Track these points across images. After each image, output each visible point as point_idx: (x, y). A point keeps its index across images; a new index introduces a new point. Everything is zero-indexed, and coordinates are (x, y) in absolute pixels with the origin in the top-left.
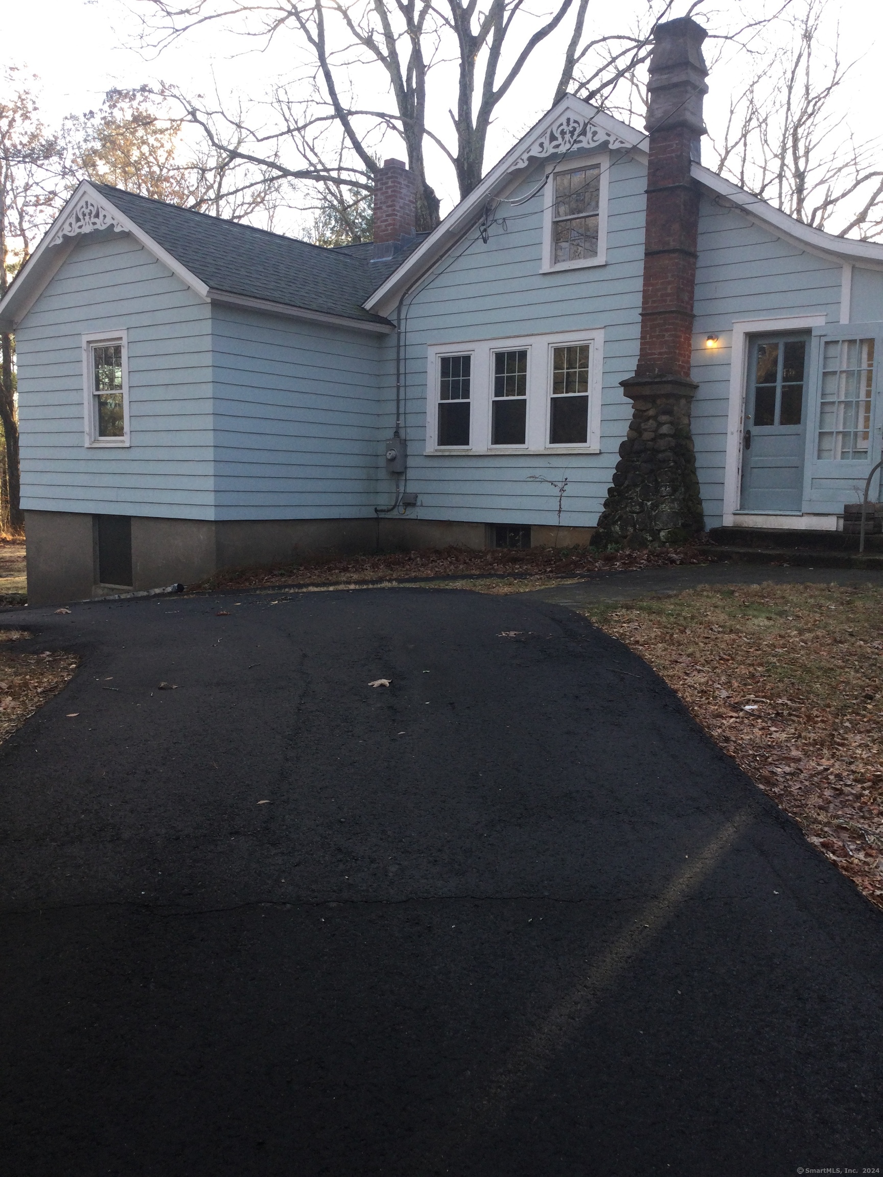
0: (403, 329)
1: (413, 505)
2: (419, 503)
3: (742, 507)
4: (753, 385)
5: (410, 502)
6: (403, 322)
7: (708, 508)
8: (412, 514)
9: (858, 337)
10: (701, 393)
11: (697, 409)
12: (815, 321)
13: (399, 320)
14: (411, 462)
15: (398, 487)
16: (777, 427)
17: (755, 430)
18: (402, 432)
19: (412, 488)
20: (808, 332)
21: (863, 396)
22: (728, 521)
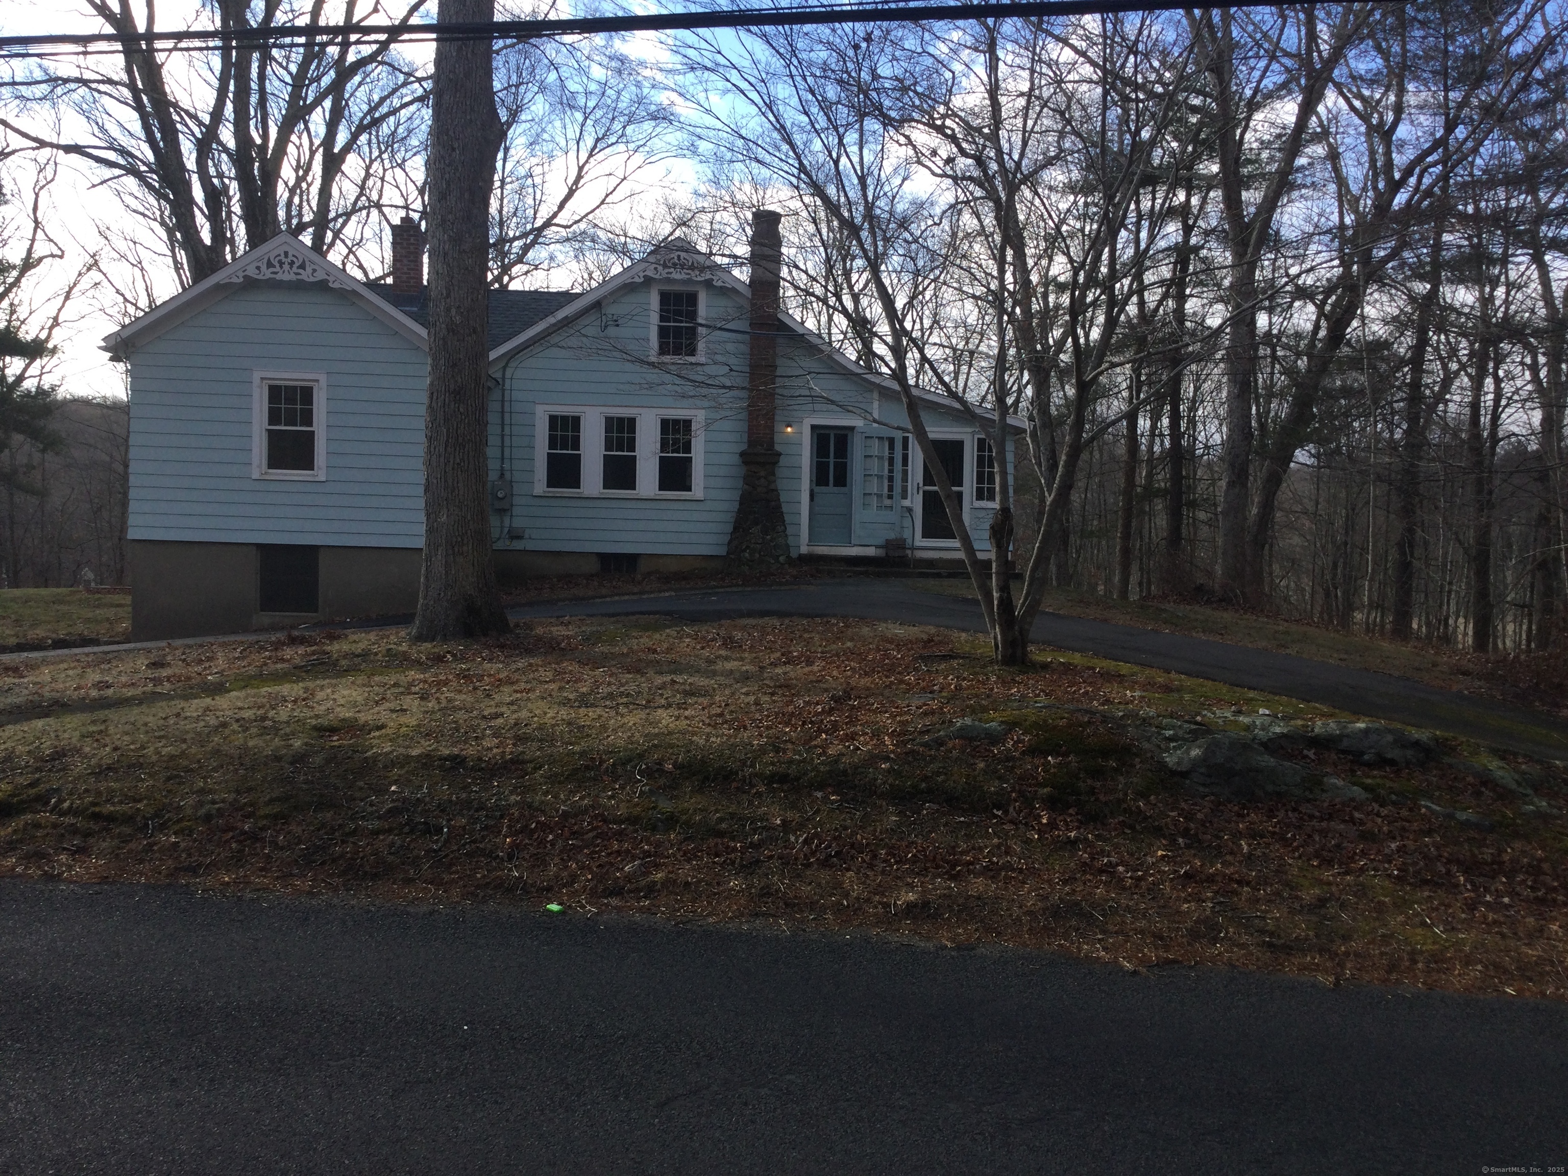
0: (507, 386)
1: (520, 538)
2: (526, 536)
3: (810, 540)
4: (815, 459)
5: (516, 535)
6: (508, 382)
7: (791, 541)
8: (518, 545)
9: (885, 436)
10: (783, 461)
11: (781, 472)
12: (858, 423)
13: (504, 378)
14: (516, 500)
15: (502, 522)
16: (831, 488)
17: (817, 489)
18: (508, 475)
19: (518, 523)
20: (852, 429)
21: (886, 471)
22: (804, 550)
